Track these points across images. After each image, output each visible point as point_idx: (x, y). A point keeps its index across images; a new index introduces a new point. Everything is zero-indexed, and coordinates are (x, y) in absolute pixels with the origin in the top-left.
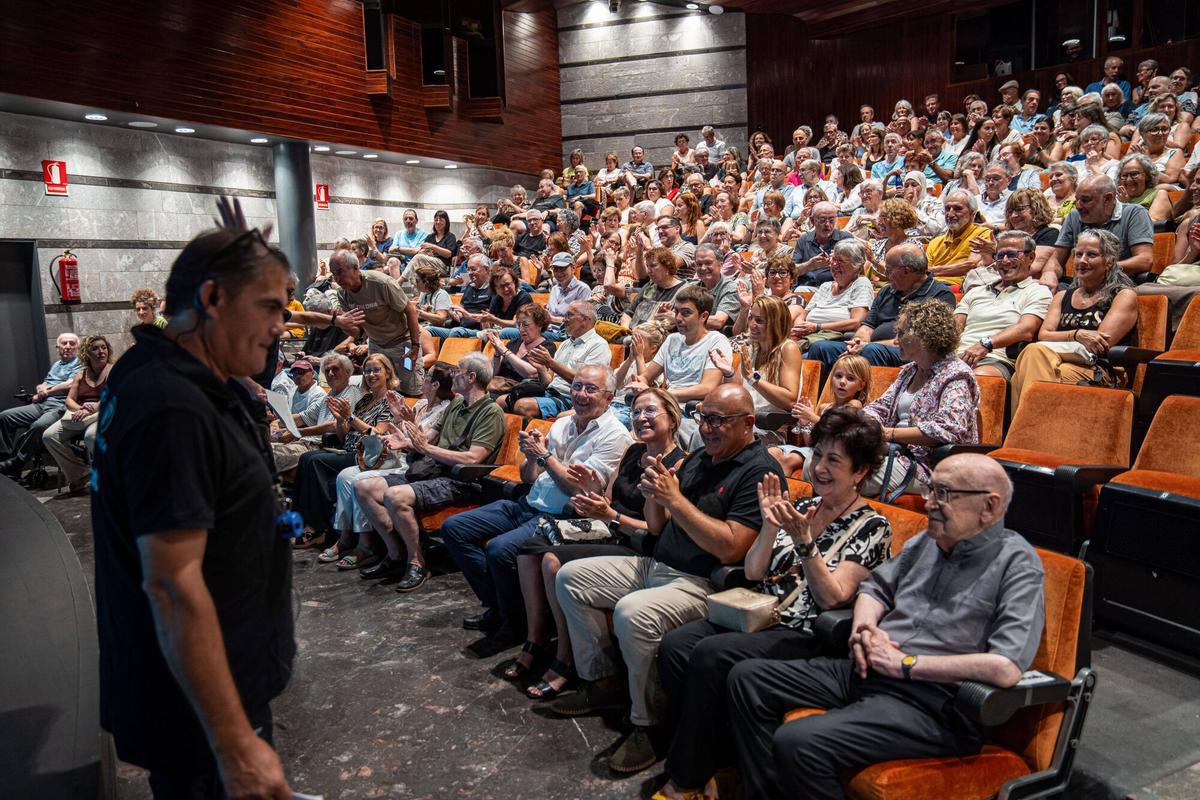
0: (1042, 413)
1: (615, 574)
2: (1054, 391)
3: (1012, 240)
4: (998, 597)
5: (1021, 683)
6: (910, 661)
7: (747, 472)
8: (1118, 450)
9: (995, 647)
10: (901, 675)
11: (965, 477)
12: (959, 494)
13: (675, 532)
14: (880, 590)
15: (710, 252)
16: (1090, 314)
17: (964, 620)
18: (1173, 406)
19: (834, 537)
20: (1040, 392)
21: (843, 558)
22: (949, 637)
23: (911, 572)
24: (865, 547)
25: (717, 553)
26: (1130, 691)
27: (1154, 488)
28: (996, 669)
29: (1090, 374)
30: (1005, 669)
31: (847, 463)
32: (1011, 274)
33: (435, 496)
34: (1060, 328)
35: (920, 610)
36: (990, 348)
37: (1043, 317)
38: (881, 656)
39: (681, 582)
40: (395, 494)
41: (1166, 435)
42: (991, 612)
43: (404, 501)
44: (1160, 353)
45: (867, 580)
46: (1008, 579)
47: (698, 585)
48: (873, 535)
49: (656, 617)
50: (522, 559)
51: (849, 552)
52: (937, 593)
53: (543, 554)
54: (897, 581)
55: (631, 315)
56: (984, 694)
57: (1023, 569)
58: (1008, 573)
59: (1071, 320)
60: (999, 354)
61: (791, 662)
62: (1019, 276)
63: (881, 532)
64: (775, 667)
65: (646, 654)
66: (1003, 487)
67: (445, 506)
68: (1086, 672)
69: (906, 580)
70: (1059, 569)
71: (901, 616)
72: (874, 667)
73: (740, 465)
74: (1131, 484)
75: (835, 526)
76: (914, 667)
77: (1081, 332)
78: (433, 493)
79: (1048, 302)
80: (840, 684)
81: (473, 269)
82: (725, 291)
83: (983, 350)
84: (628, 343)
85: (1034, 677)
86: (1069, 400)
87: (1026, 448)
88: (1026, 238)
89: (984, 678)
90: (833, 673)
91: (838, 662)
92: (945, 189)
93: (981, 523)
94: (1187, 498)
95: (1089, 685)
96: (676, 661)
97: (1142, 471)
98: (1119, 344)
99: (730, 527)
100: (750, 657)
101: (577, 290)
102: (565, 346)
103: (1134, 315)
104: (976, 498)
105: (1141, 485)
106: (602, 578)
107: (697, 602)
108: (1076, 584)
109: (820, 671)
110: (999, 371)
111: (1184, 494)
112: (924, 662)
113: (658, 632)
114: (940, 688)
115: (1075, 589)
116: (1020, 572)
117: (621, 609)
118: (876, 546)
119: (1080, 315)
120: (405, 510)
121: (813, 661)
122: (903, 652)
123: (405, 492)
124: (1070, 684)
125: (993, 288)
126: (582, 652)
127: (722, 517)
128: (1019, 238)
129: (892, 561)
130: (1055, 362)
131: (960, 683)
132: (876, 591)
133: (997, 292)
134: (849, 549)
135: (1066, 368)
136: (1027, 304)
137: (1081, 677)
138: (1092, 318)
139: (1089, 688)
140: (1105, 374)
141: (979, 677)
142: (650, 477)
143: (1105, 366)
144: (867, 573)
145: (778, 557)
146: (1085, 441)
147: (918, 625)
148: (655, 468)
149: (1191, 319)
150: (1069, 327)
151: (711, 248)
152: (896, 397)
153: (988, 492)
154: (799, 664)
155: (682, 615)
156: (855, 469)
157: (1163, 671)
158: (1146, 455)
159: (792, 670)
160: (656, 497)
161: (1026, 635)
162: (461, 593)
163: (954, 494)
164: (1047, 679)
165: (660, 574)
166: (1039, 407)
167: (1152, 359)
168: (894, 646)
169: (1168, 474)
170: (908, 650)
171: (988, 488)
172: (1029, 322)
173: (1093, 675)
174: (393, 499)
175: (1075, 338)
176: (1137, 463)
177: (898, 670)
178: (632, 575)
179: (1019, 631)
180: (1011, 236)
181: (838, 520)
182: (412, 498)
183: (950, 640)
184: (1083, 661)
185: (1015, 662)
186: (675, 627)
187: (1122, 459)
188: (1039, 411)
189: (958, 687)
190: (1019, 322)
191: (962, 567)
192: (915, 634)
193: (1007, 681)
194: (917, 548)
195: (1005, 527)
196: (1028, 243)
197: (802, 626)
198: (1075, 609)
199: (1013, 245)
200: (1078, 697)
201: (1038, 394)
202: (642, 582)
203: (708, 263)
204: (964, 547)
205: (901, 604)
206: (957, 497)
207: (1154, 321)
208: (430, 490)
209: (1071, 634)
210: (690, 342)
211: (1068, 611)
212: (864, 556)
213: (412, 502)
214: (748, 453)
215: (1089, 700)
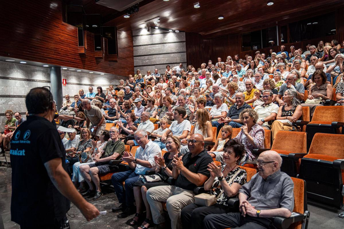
0: (282, 139)
1: (164, 191)
2: (284, 133)
3: (266, 92)
4: (282, 191)
5: (292, 216)
6: (258, 212)
7: (203, 159)
8: (304, 149)
9: (283, 206)
10: (256, 216)
11: (267, 158)
12: (266, 163)
13: (182, 178)
14: (246, 191)
15: (182, 97)
16: (290, 112)
17: (273, 198)
18: (318, 136)
19: (231, 177)
20: (280, 133)
21: (233, 182)
22: (269, 204)
23: (255, 185)
24: (240, 179)
25: (195, 183)
26: (315, 217)
27: (316, 159)
28: (285, 213)
29: (291, 128)
30: (287, 212)
31: (234, 154)
32: (267, 102)
33: (105, 170)
34: (282, 116)
35: (259, 197)
36: (264, 122)
37: (277, 113)
38: (250, 211)
39: (185, 192)
40: (92, 170)
41: (316, 144)
42: (280, 195)
43: (95, 172)
44: (309, 122)
45: (241, 189)
46: (284, 186)
47: (190, 193)
48: (242, 175)
49: (179, 203)
50: (135, 188)
51: (235, 180)
52: (263, 191)
53: (142, 186)
54: (250, 188)
55: (159, 116)
56: (282, 220)
57: (288, 183)
58: (284, 184)
59: (285, 114)
60: (266, 124)
61: (222, 214)
62: (269, 102)
63: (244, 174)
64: (218, 216)
65: (176, 215)
66: (279, 159)
67: (107, 173)
68: (307, 212)
69: (253, 188)
70: (297, 182)
71: (253, 199)
72: (248, 214)
73: (200, 157)
74: (309, 158)
75: (231, 173)
76: (260, 214)
77: (288, 117)
78: (104, 169)
79: (278, 109)
80: (237, 220)
81: (111, 103)
82: (186, 108)
83: (262, 122)
84: (159, 124)
85: (294, 214)
86: (289, 135)
87: (278, 149)
88: (270, 92)
89: (281, 215)
90: (235, 217)
91: (236, 214)
92: (243, 80)
93: (273, 171)
94: (325, 161)
95: (308, 216)
96: (187, 216)
97: (311, 154)
98: (298, 120)
99: (199, 175)
100: (210, 214)
101: (142, 109)
102: (140, 125)
103: (301, 112)
104: (271, 164)
105: (312, 158)
106: (161, 193)
107: (190, 198)
108: (302, 186)
109: (231, 217)
110: (267, 128)
111: (324, 160)
112: (263, 212)
113: (180, 208)
114: (267, 219)
115: (302, 188)
116: (287, 183)
117: (169, 201)
118: (243, 178)
119: (287, 112)
120: (96, 175)
121: (228, 214)
122: (256, 209)
123: (96, 169)
124: (304, 215)
125: (263, 106)
126: (155, 215)
127: (196, 172)
128: (268, 92)
129: (248, 183)
130: (282, 125)
131: (274, 217)
132: (245, 192)
133: (264, 107)
134: (235, 179)
135: (285, 127)
136: (272, 110)
137: (306, 213)
138: (291, 113)
139: (308, 217)
140: (295, 128)
141: (280, 215)
142: (175, 161)
143: (295, 126)
144: (241, 187)
145: (214, 183)
146: (294, 146)
147: (259, 201)
148: (176, 159)
149: (316, 113)
150: (284, 116)
151: (183, 96)
152: (241, 136)
153: (274, 162)
154: (224, 215)
155: (186, 202)
156: (236, 156)
157: (323, 211)
158: (312, 150)
159: (222, 217)
160: (177, 167)
161: (291, 202)
162: (113, 200)
163: (265, 163)
164: (298, 214)
165: (178, 190)
166: (281, 138)
167: (307, 123)
168: (254, 208)
169: (319, 155)
170: (257, 209)
171: (274, 161)
172: (273, 115)
173: (309, 213)
174: (92, 171)
175: (287, 119)
176: (309, 152)
177: (255, 215)
178: (169, 191)
179: (289, 201)
180: (266, 91)
181: (231, 172)
182: (98, 171)
183: (269, 205)
184: (306, 209)
185: (290, 210)
186: (185, 206)
187: (305, 151)
188: (280, 139)
189: (274, 219)
190: (271, 115)
191: (270, 183)
192: (258, 204)
193: (288, 216)
194: (256, 178)
195: (281, 171)
196: (271, 93)
197: (223, 203)
198: (302, 193)
199: (267, 94)
200: (306, 219)
201: (280, 134)
202: (173, 193)
203: (182, 100)
204: (270, 177)
205: (252, 195)
206: (265, 164)
207: (306, 113)
208: (103, 168)
209: (302, 201)
210: (179, 123)
211: (301, 194)
212: (239, 181)
213: (97, 172)
214: (203, 153)
215: (308, 220)
